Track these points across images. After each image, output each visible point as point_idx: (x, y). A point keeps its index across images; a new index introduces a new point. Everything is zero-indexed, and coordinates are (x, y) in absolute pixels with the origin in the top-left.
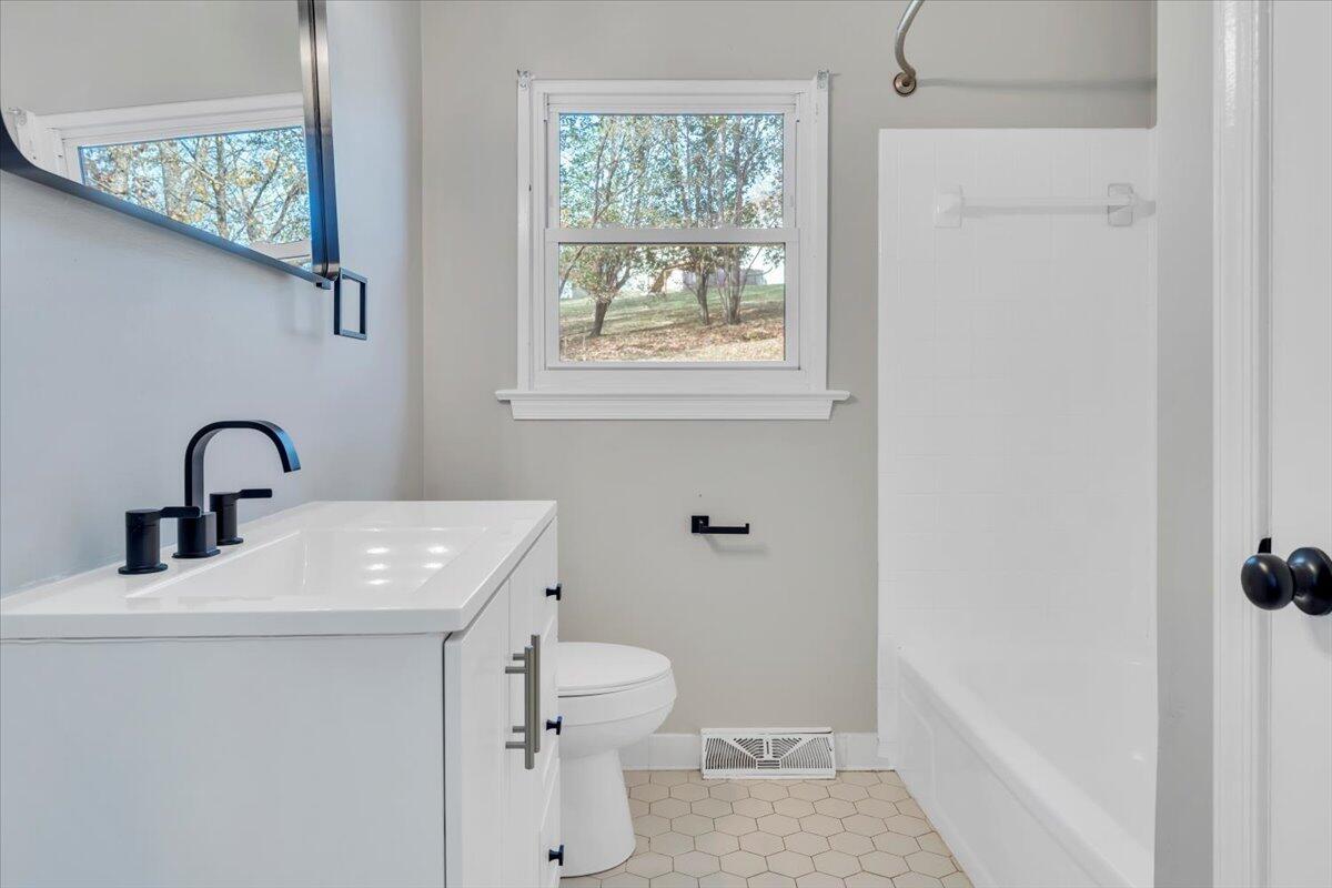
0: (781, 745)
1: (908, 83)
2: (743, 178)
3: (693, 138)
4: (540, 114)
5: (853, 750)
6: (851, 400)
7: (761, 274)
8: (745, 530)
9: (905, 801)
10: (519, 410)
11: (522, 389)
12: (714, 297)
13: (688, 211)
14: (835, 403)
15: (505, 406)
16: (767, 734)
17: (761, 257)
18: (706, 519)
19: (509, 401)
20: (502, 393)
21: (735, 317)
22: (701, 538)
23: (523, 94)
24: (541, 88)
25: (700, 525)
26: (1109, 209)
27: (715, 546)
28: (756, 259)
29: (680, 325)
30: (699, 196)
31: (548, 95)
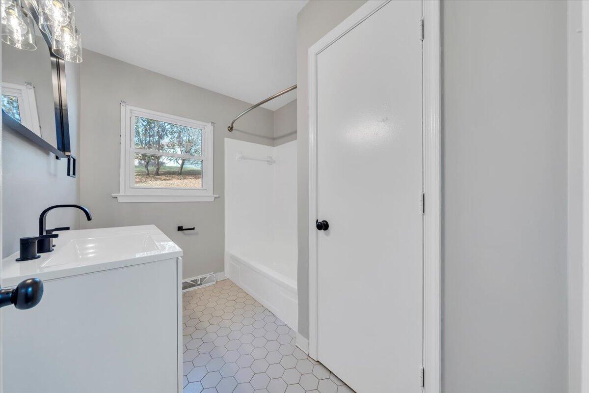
0: (202, 280)
1: (231, 129)
2: (161, 137)
3: (144, 124)
4: (128, 115)
5: (220, 277)
6: (219, 197)
7: (164, 163)
8: (194, 229)
9: (233, 284)
10: (120, 200)
11: (122, 193)
12: (150, 168)
13: (142, 143)
14: (215, 198)
15: (115, 199)
16: (198, 278)
17: (166, 159)
18: (182, 227)
19: (117, 197)
20: (114, 195)
21: (157, 174)
22: (180, 232)
23: (123, 108)
24: (129, 108)
25: (180, 229)
26: (268, 161)
27: (183, 233)
28: (164, 159)
29: (139, 175)
30: (146, 140)
31: (131, 110)
